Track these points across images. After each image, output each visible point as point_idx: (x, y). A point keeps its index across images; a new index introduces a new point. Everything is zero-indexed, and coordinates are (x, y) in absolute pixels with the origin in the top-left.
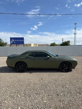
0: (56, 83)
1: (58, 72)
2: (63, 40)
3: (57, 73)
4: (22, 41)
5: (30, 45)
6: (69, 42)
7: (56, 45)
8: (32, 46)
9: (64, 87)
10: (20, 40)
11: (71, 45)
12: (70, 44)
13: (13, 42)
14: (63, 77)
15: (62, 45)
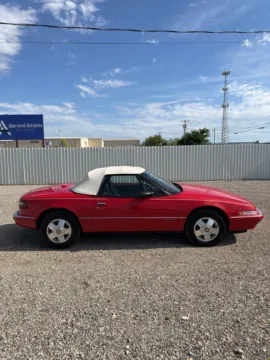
0: (143, 299)
1: (155, 247)
2: (185, 126)
3: (154, 251)
4: (35, 126)
5: (76, 142)
6: (204, 132)
7: (165, 144)
8: (83, 145)
9: (173, 321)
11: (212, 142)
13: (4, 131)
14: (174, 267)
15: (181, 142)
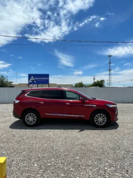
10: (43, 78)
12: (104, 84)
13: (33, 80)
